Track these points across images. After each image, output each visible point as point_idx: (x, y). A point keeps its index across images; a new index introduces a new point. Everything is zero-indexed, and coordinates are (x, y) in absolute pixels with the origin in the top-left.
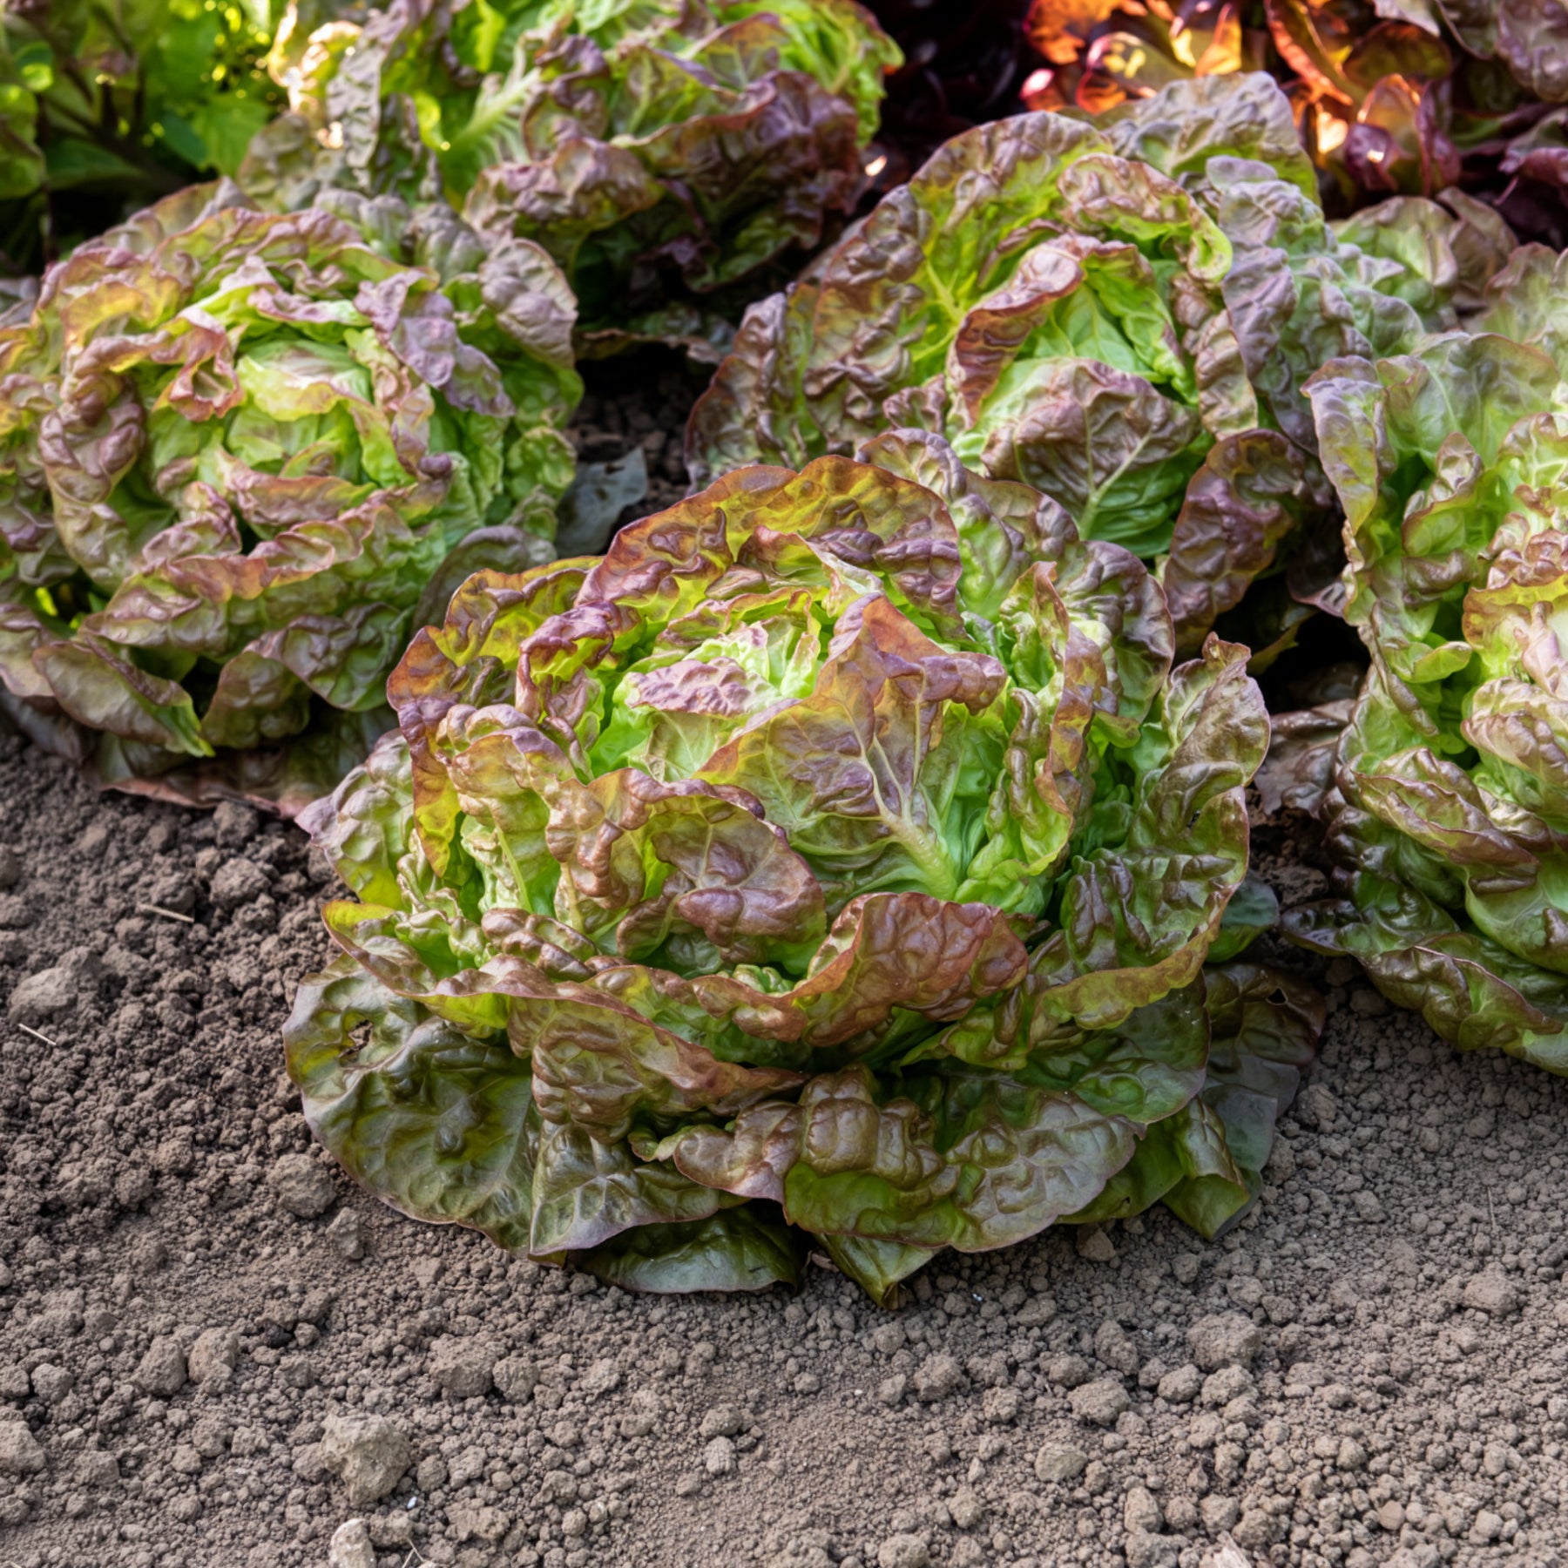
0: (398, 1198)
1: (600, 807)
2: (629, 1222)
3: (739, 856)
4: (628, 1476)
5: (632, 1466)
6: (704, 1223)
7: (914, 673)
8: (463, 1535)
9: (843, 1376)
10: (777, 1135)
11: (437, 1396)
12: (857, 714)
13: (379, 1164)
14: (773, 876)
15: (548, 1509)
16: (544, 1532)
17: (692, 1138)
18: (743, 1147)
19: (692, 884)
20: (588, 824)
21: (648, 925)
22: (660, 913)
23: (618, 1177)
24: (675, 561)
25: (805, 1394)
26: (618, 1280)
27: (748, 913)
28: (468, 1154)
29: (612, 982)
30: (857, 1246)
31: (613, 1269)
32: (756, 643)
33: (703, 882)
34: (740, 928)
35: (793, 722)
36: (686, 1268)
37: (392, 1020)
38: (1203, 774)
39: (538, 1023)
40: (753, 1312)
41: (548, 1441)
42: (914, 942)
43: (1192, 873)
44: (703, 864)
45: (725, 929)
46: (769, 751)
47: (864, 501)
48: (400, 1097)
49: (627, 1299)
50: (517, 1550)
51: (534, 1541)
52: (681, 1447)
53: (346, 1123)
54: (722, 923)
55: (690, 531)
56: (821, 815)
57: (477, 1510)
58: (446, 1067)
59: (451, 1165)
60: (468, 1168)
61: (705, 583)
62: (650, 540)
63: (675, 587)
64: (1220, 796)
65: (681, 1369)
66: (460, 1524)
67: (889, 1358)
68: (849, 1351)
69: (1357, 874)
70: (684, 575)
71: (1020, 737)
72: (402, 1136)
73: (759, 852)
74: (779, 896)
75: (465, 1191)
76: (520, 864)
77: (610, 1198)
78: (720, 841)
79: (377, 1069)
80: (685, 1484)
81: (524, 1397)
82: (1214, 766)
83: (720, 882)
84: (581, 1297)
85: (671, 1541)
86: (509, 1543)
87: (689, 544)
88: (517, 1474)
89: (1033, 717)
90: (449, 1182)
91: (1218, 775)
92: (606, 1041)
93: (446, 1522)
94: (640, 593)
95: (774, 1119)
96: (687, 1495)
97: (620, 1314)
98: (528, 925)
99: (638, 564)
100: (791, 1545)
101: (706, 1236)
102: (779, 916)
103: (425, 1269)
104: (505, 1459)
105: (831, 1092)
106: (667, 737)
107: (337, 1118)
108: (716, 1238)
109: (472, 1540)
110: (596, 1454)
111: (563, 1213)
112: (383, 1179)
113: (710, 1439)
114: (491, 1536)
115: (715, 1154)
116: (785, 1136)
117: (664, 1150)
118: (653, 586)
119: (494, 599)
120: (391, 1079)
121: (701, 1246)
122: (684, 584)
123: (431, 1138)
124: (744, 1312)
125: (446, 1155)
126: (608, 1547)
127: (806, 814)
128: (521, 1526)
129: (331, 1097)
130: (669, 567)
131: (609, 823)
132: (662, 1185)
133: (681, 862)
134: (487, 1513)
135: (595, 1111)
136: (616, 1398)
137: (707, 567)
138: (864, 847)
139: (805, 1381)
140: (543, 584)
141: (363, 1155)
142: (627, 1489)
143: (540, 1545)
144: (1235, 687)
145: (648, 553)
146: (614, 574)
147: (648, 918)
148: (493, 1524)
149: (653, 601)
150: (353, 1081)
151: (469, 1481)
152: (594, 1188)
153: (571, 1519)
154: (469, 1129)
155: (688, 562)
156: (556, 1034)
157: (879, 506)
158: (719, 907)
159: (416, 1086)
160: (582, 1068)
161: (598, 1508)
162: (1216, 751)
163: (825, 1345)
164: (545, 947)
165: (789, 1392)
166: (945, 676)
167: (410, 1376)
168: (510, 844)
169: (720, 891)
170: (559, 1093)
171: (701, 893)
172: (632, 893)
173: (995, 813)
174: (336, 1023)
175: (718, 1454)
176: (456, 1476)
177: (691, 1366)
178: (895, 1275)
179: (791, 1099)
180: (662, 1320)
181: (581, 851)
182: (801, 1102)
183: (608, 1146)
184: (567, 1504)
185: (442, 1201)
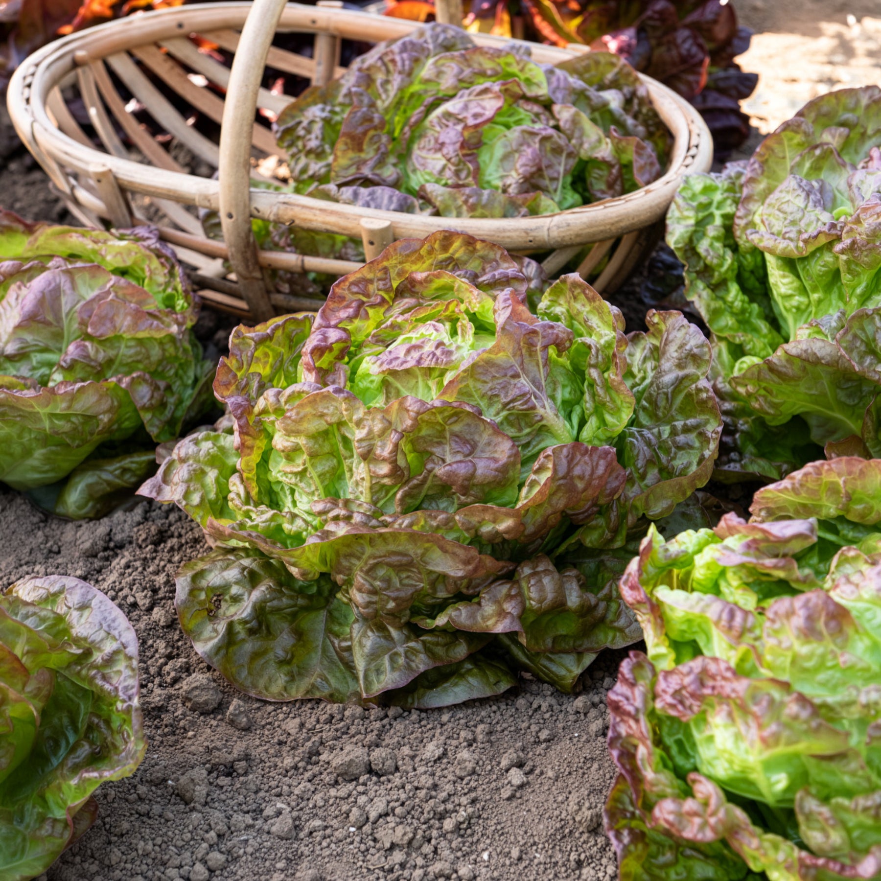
0: (260, 692)
1: (390, 423)
2: (422, 668)
3: (466, 442)
4: (473, 795)
5: (471, 790)
6: (461, 663)
7: (534, 332)
8: (388, 845)
9: (564, 728)
10: (509, 597)
11: (336, 782)
12: (514, 355)
13: (244, 673)
14: (487, 449)
15: (432, 822)
16: (435, 833)
17: (458, 609)
18: (489, 608)
19: (444, 461)
20: (383, 433)
21: (415, 491)
22: (424, 481)
23: (412, 644)
24: (365, 299)
25: (547, 741)
26: (416, 705)
27: (479, 472)
28: (295, 661)
29: (406, 522)
30: (550, 660)
31: (410, 700)
32: (436, 330)
33: (449, 459)
34: (475, 481)
35: (482, 363)
36: (457, 689)
37: (235, 590)
38: (677, 378)
39: (359, 558)
40: (499, 708)
41: (417, 788)
42: (577, 471)
43: (687, 430)
44: (447, 448)
45: (466, 483)
46: (471, 383)
47: (457, 256)
48: (251, 632)
49: (423, 715)
50: (420, 847)
51: (429, 841)
52: (495, 777)
53: (223, 652)
54: (466, 479)
55: (371, 281)
56: (505, 413)
57: (394, 829)
58: (277, 610)
59: (286, 668)
60: (295, 669)
61: (382, 310)
62: (349, 289)
63: (367, 313)
64: (694, 386)
65: (475, 740)
66: (384, 839)
67: (585, 714)
68: (561, 717)
69: (737, 436)
70: (372, 306)
71: (593, 362)
72: (256, 655)
73: (477, 438)
74: (495, 460)
75: (296, 683)
76: (319, 476)
77: (407, 657)
78: (454, 435)
79: (236, 618)
80: (506, 793)
81: (393, 769)
82: (681, 373)
83: (459, 457)
84: (395, 719)
85: (509, 823)
86: (415, 844)
87: (372, 288)
88: (407, 807)
89: (598, 350)
90: (287, 678)
91: (686, 377)
92: (405, 560)
93: (375, 840)
94: (350, 319)
95: (503, 589)
96: (509, 799)
97: (423, 723)
98: (341, 505)
99: (345, 303)
100: (587, 804)
101: (463, 671)
102: (497, 470)
103: (292, 725)
104: (397, 800)
105: (534, 568)
106: (393, 391)
107: (218, 649)
108: (469, 671)
109: (393, 847)
110: (449, 788)
111: (378, 672)
112: (248, 683)
113: (507, 771)
114: (405, 842)
115: (472, 616)
116: (515, 596)
117: (441, 620)
118: (356, 315)
119: (252, 339)
120: (244, 622)
121: (462, 676)
122: (371, 312)
123: (271, 655)
124: (494, 708)
125: (282, 663)
126: (472, 835)
127: (498, 414)
128: (420, 832)
129: (211, 638)
130: (363, 303)
131: (396, 431)
132: (437, 644)
133: (434, 450)
134: (400, 830)
135: (397, 605)
136: (445, 761)
137: (383, 301)
138: (527, 430)
139: (544, 735)
140: (277, 327)
141: (234, 670)
142: (473, 802)
143: (433, 842)
144: (683, 331)
145: (349, 296)
146: (333, 310)
147: (417, 486)
148: (405, 834)
149: (357, 322)
150: (222, 627)
151: (380, 816)
152: (396, 654)
153: (449, 824)
154: (294, 646)
155: (372, 299)
156: (372, 562)
157: (465, 258)
158: (462, 470)
159: (260, 624)
160: (388, 581)
161: (462, 814)
162: (680, 366)
163: (547, 716)
164: (355, 515)
165: (538, 742)
166: (550, 331)
167: (315, 776)
168: (312, 465)
169: (460, 462)
170: (375, 598)
171: (450, 465)
172: (406, 473)
173: (588, 403)
174: (203, 596)
175: (516, 776)
176: (373, 815)
177: (480, 737)
178: (577, 671)
179: (509, 577)
180: (449, 721)
181: (378, 451)
182: (516, 577)
183: (400, 628)
184: (441, 817)
185: (285, 689)
